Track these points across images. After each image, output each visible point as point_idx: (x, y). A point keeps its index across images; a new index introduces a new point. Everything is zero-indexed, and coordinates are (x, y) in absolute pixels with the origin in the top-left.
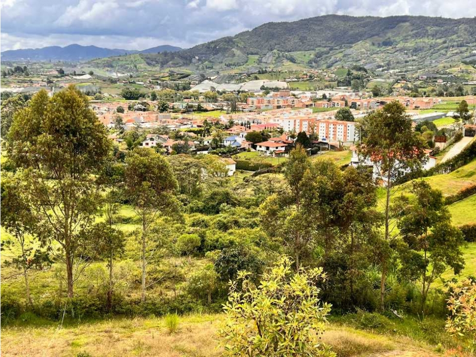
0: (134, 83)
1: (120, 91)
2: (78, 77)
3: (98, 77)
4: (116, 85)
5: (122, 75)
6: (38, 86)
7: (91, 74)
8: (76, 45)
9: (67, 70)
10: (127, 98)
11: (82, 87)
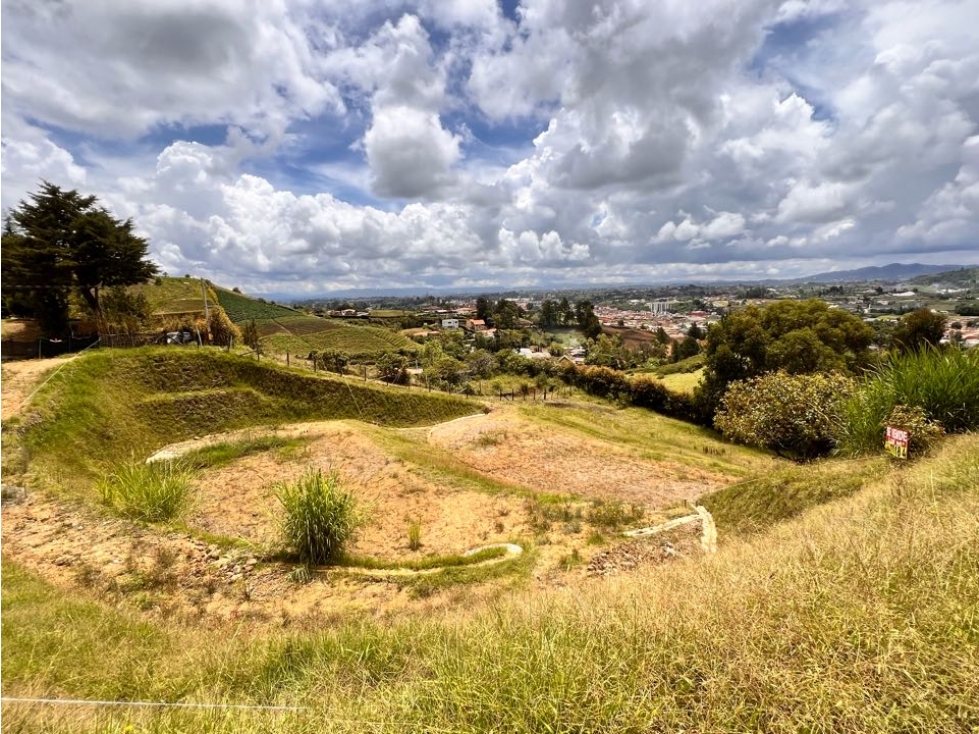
0: (973, 298)
1: (953, 308)
2: (898, 295)
3: (925, 294)
4: (947, 301)
5: (954, 291)
6: (853, 303)
7: (915, 291)
8: (898, 265)
9: (885, 289)
10: (962, 315)
11: (904, 304)
